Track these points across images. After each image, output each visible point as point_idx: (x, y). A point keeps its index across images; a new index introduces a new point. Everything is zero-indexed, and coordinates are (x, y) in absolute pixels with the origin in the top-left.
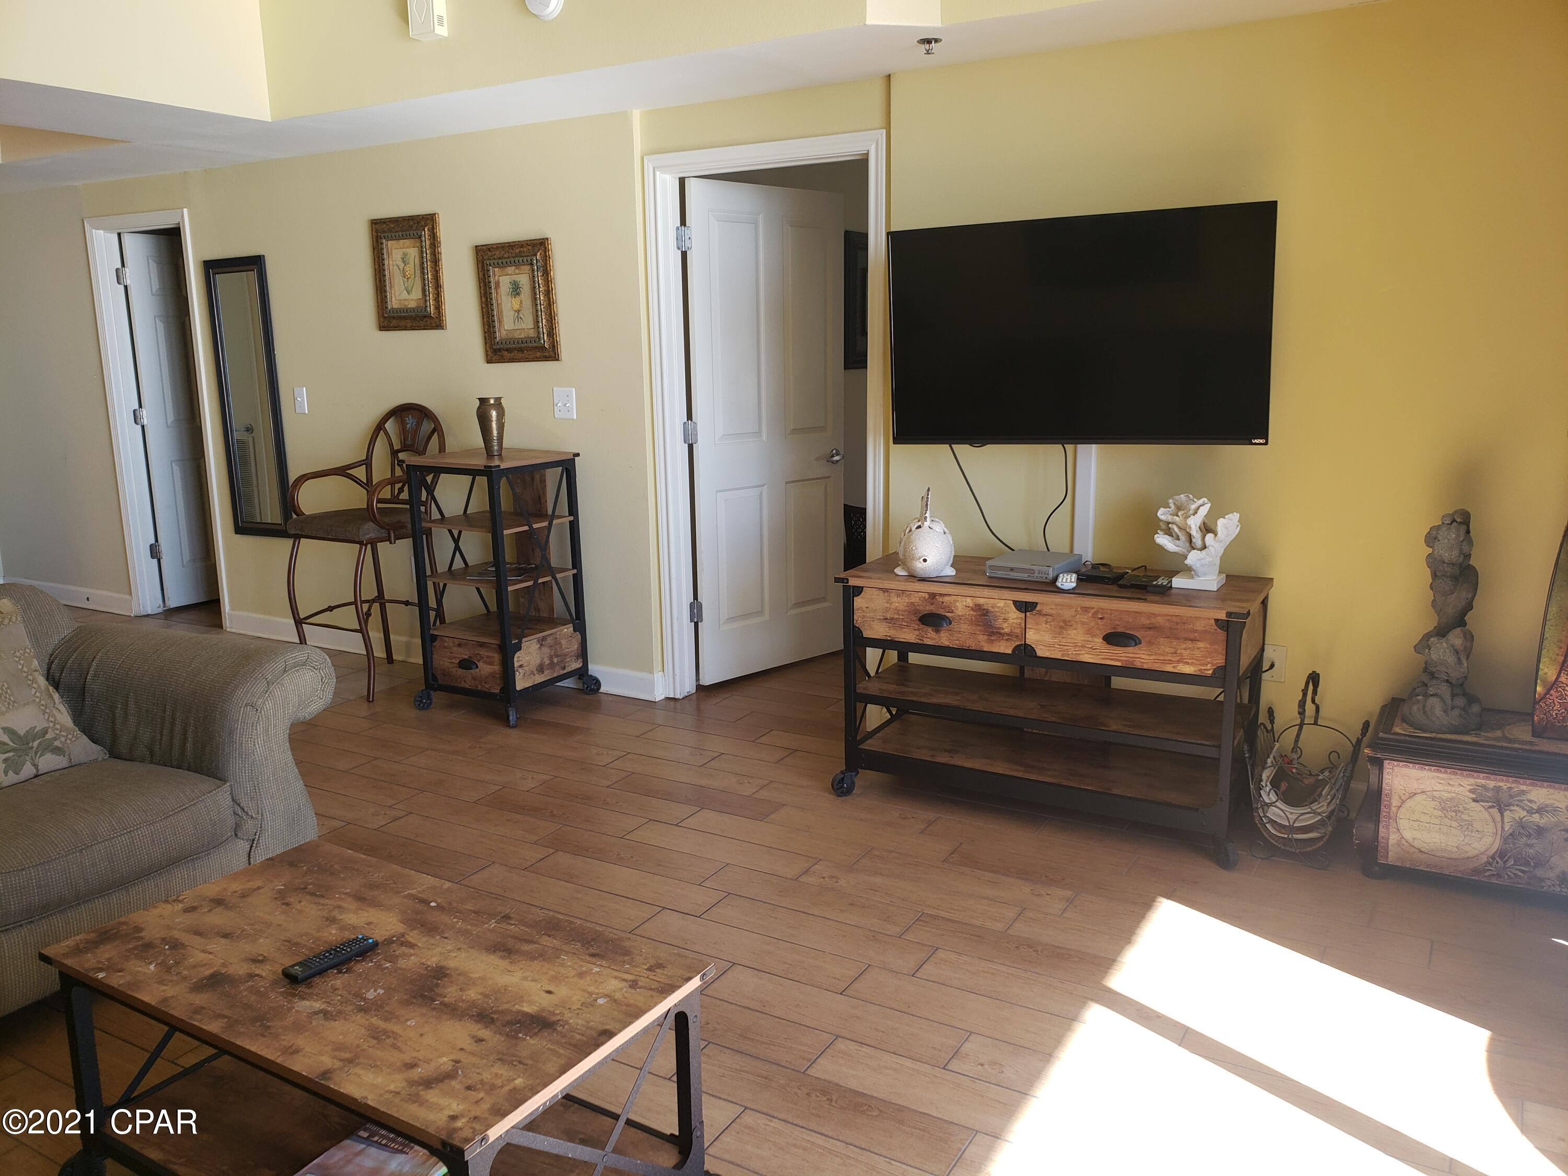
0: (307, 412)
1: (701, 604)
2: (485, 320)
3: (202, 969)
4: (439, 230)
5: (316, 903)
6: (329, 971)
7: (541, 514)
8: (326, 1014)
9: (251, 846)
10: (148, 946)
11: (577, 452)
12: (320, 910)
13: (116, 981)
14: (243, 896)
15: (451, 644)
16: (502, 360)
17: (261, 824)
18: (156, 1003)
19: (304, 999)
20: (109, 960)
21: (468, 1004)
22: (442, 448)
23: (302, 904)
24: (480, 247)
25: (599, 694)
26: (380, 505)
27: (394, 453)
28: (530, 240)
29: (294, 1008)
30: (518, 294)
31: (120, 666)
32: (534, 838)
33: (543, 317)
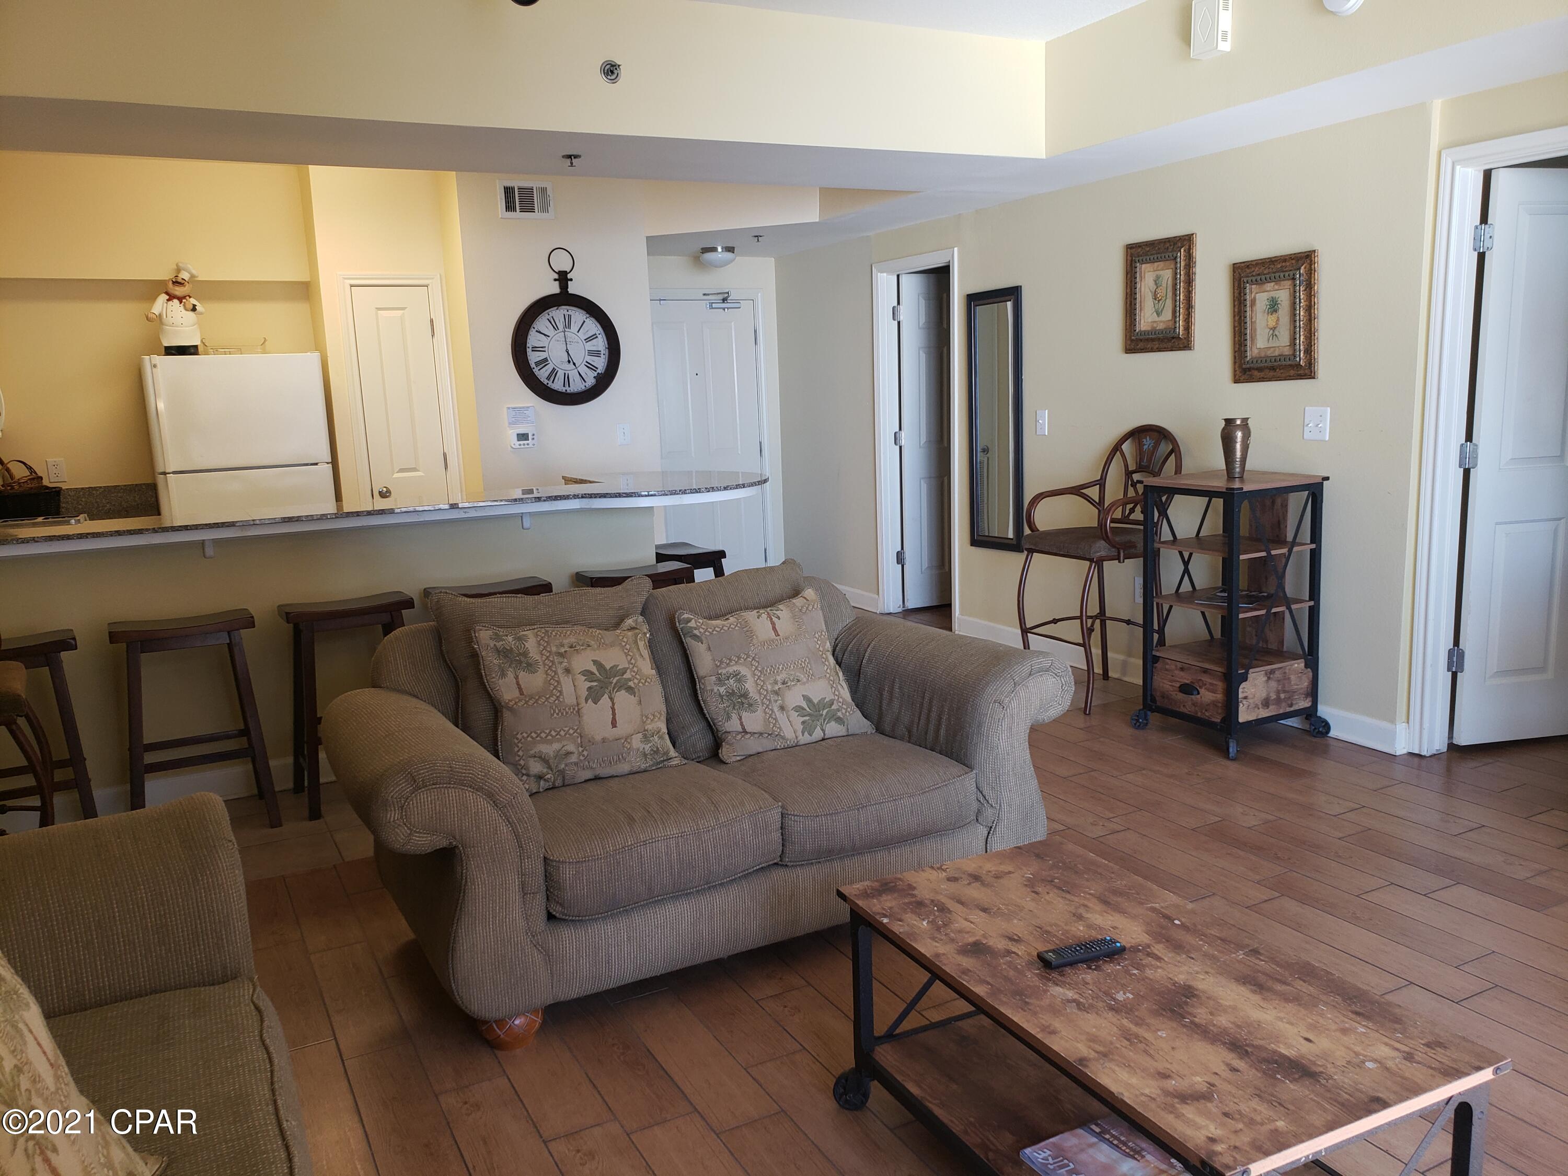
0: (1047, 434)
1: (1463, 652)
2: (1236, 339)
3: (966, 936)
4: (1196, 250)
5: (1062, 897)
6: (1079, 964)
7: (1280, 541)
8: (1079, 1005)
9: (989, 833)
10: (920, 904)
11: (1326, 475)
12: (1067, 904)
13: (898, 928)
14: (997, 877)
15: (1173, 667)
16: (1251, 380)
17: (999, 814)
18: (931, 956)
19: (1057, 985)
20: (891, 908)
21: (1220, 1030)
22: (1178, 469)
23: (1051, 895)
24: (1238, 265)
25: (1328, 738)
26: (1113, 525)
27: (1129, 474)
28: (1295, 254)
29: (1049, 991)
30: (1276, 311)
31: (889, 654)
32: (1258, 877)
33: (1302, 334)
